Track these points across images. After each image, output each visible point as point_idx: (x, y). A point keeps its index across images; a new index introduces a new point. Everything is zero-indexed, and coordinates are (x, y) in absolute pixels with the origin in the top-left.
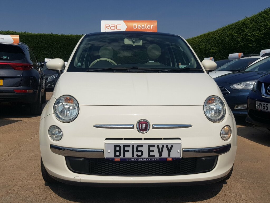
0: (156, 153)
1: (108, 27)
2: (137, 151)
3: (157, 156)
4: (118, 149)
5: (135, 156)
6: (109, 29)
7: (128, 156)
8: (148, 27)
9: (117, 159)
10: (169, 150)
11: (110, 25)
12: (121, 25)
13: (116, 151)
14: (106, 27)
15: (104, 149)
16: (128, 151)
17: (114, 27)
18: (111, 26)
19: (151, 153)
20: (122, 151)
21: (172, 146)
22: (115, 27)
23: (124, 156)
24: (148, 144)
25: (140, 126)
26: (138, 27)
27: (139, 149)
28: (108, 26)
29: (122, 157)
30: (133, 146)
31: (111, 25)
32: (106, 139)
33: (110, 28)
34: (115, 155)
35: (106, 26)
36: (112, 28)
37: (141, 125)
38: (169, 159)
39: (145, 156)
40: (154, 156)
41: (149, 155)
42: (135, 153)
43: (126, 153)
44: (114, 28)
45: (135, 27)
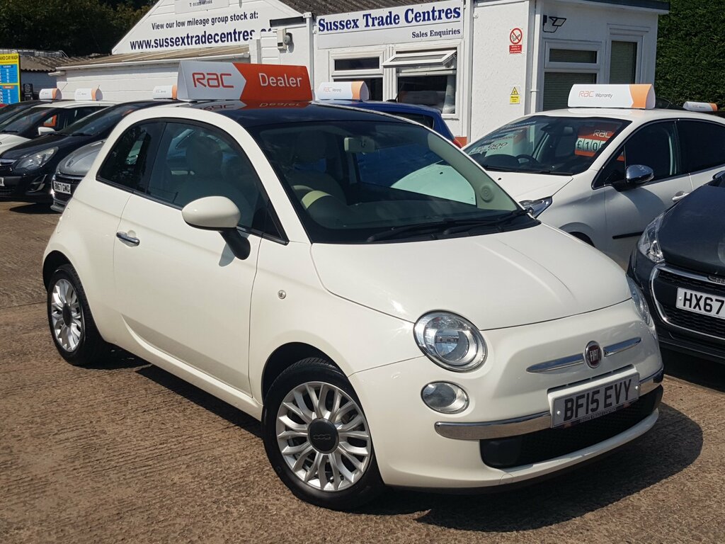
0: (613, 400)
1: (201, 79)
2: (593, 401)
3: (614, 404)
4: (569, 405)
5: (590, 412)
6: (205, 86)
7: (582, 413)
8: (291, 82)
9: (568, 423)
10: (627, 390)
11: (206, 75)
12: (230, 75)
13: (567, 410)
14: (198, 79)
16: (582, 405)
17: (216, 81)
18: (207, 77)
19: (609, 401)
20: (574, 408)
21: (630, 381)
22: (217, 79)
23: (576, 416)
24: (605, 384)
25: (591, 356)
26: (271, 81)
27: (596, 397)
28: (202, 76)
29: (574, 418)
30: (588, 394)
31: (208, 74)
32: (549, 391)
33: (206, 84)
34: (566, 418)
35: (196, 76)
36: (212, 83)
37: (592, 353)
38: (627, 405)
39: (601, 408)
40: (611, 404)
41: (606, 406)
42: (591, 407)
43: (579, 410)
44: (215, 83)
45: (264, 82)
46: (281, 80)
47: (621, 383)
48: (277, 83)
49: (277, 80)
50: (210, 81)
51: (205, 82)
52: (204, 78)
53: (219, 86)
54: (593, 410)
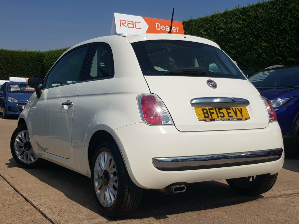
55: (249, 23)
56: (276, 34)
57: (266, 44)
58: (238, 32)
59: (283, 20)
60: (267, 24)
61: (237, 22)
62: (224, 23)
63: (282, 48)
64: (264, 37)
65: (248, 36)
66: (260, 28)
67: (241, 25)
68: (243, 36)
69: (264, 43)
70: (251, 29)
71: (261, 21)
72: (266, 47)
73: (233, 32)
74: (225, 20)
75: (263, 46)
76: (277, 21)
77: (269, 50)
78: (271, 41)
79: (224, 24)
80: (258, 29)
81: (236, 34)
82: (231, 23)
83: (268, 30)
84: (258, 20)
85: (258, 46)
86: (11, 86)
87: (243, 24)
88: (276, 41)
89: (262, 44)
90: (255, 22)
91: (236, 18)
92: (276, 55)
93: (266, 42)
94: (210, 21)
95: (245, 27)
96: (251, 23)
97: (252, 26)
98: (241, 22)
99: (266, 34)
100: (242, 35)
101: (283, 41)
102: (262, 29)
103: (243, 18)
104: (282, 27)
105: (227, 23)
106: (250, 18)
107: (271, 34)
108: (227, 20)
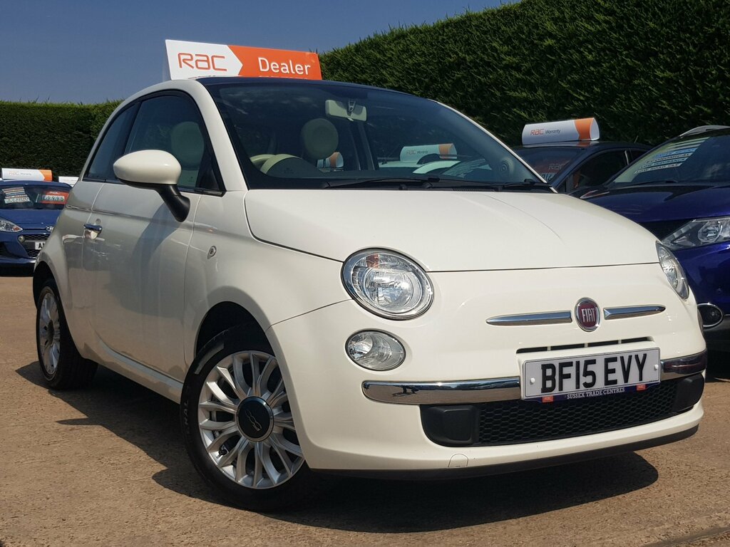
0: (619, 375)
1: (188, 60)
2: (586, 373)
3: (621, 382)
4: (549, 372)
5: (582, 387)
6: (192, 67)
7: (569, 387)
8: (297, 69)
9: (548, 397)
10: (641, 366)
11: (194, 56)
12: (223, 57)
13: (545, 378)
14: (184, 60)
15: (519, 377)
16: (568, 376)
17: (207, 63)
18: (195, 58)
19: (611, 377)
20: (557, 377)
21: (645, 356)
22: (208, 61)
23: (561, 388)
24: (605, 354)
25: (584, 315)
26: (272, 67)
27: (590, 368)
28: (189, 57)
29: (556, 391)
30: (578, 363)
31: (196, 55)
32: (520, 351)
33: (194, 65)
34: (545, 389)
35: (183, 57)
36: (200, 64)
37: (585, 311)
38: (641, 386)
39: (600, 384)
40: (615, 382)
41: (607, 382)
42: (583, 380)
43: (565, 381)
44: (205, 65)
45: (264, 66)
46: (284, 66)
47: (630, 357)
48: (280, 69)
49: (280, 66)
50: (199, 63)
51: (193, 63)
52: (192, 59)
53: (209, 68)
54: (586, 385)
55: (622, 18)
56: (695, 46)
57: (668, 74)
58: (592, 45)
59: (715, 8)
60: (670, 22)
61: (589, 19)
62: (555, 21)
63: (713, 82)
64: (663, 54)
65: (621, 54)
66: (652, 30)
67: (600, 24)
68: (606, 55)
69: (663, 72)
70: (629, 36)
71: (654, 14)
72: (668, 80)
73: (581, 44)
74: (557, 14)
75: (662, 79)
76: (699, 13)
77: (677, 90)
78: (683, 65)
79: (556, 25)
80: (646, 34)
81: (587, 48)
82: (573, 19)
83: (673, 36)
84: (647, 11)
85: (647, 78)
86: (6, 191)
87: (606, 22)
88: (696, 64)
89: (658, 73)
90: (637, 17)
91: (587, 6)
92: (697, 100)
93: (668, 66)
94: (517, 17)
95: (611, 28)
96: (628, 20)
97: (631, 27)
98: (600, 17)
99: (669, 46)
100: (603, 50)
101: (715, 65)
102: (659, 33)
103: (607, 5)
104: (712, 27)
105: (563, 20)
106: (624, 7)
107: (681, 46)
108: (562, 13)
